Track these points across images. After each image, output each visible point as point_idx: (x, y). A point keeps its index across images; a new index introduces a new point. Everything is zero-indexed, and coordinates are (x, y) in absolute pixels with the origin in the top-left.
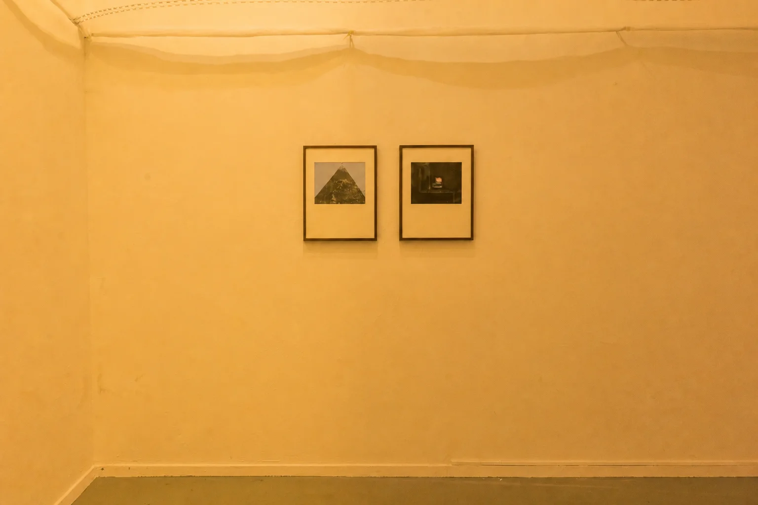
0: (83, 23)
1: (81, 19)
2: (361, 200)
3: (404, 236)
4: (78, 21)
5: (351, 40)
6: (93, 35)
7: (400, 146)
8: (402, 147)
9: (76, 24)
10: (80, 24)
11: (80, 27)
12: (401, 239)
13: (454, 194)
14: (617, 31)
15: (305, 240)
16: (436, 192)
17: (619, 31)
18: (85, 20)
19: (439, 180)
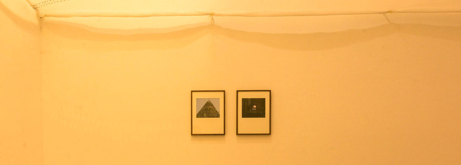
0: (39, 8)
1: (38, 6)
2: (218, 116)
3: (239, 133)
4: (35, 7)
5: (212, 19)
6: (46, 16)
7: (237, 91)
8: (238, 91)
9: (35, 8)
10: (37, 9)
11: (37, 10)
12: (237, 134)
13: (262, 113)
14: (384, 13)
15: (192, 134)
16: (254, 112)
17: (386, 13)
18: (40, 7)
19: (255, 107)
